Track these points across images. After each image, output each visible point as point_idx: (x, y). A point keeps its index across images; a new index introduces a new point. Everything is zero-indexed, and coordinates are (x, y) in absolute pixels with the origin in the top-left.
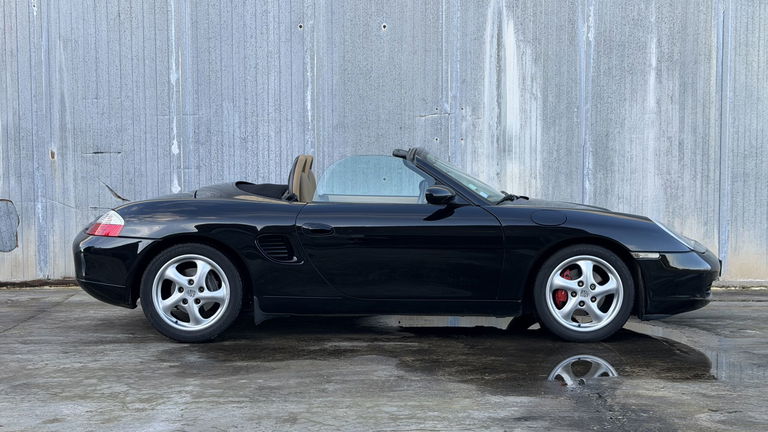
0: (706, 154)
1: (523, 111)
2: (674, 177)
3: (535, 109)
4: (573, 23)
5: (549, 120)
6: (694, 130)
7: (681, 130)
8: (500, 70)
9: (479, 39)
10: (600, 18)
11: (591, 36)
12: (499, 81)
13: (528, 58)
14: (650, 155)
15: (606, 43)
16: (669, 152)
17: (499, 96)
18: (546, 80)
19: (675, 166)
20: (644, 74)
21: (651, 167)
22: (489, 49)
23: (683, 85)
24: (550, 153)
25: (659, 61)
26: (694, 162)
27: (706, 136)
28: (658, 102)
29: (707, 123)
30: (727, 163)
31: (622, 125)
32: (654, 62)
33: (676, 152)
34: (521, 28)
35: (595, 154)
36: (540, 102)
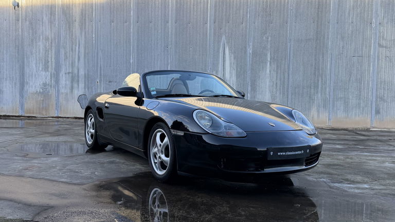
0: (284, 87)
1: (230, 73)
2: (274, 93)
3: (234, 72)
4: (245, 48)
5: (238, 76)
6: (280, 79)
7: (277, 79)
8: (224, 61)
9: (218, 51)
10: (253, 46)
11: (251, 52)
12: (224, 64)
13: (232, 58)
14: (267, 87)
15: (255, 53)
16: (273, 86)
17: (224, 68)
18: (237, 64)
19: (275, 90)
20: (266, 63)
21: (267, 90)
22: (221, 55)
23: (277, 66)
24: (238, 86)
25: (271, 59)
26: (280, 89)
27: (284, 81)
28: (270, 71)
29: (284, 78)
30: (290, 90)
31: (259, 78)
32: (269, 60)
33: (275, 86)
34: (230, 49)
35: (251, 86)
36: (235, 71)
